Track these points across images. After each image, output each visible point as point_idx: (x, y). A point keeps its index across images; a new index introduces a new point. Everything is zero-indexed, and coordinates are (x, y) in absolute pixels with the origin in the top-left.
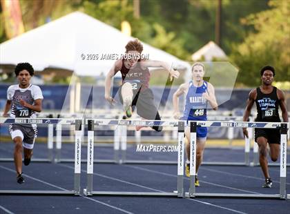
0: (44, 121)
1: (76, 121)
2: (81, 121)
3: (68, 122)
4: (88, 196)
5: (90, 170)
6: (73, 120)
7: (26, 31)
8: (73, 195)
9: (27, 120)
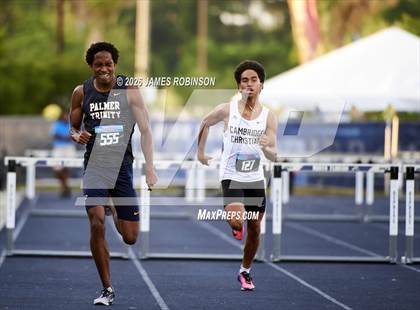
0: (350, 168)
1: (392, 168)
2: (397, 168)
3: (381, 169)
4: (408, 264)
5: (410, 231)
6: (388, 166)
7: (327, 51)
8: (387, 263)
9: (329, 168)
